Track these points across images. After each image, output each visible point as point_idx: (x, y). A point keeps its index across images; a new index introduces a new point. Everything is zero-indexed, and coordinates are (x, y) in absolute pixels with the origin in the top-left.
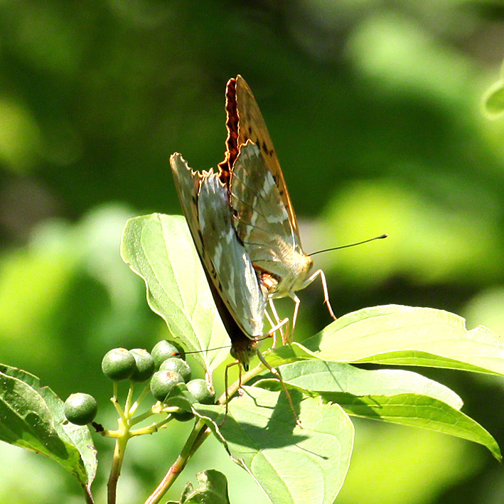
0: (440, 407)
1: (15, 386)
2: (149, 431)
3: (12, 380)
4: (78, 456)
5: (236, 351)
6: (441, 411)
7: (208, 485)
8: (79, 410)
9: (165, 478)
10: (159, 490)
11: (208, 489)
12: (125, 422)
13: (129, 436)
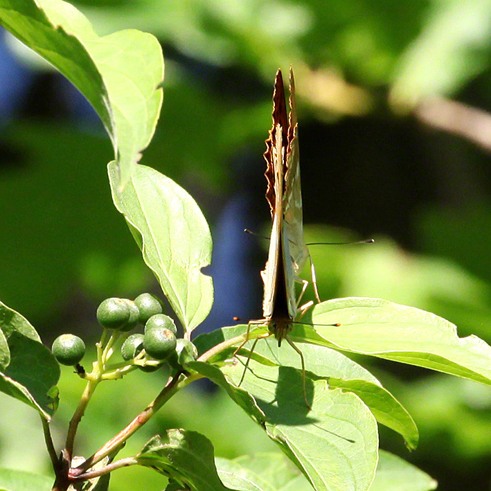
0: (382, 396)
1: (14, 319)
2: (114, 377)
3: (12, 312)
4: (56, 394)
5: (275, 326)
6: (382, 400)
7: (182, 443)
8: (71, 352)
9: (129, 427)
10: (122, 437)
11: (181, 447)
12: (101, 367)
13: (100, 379)
